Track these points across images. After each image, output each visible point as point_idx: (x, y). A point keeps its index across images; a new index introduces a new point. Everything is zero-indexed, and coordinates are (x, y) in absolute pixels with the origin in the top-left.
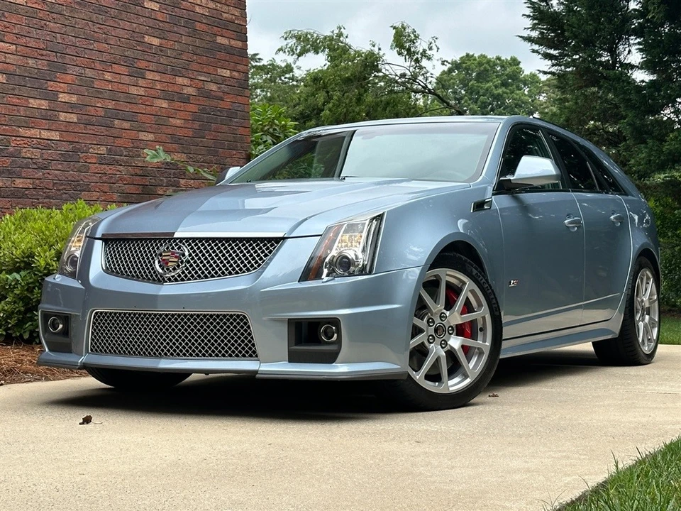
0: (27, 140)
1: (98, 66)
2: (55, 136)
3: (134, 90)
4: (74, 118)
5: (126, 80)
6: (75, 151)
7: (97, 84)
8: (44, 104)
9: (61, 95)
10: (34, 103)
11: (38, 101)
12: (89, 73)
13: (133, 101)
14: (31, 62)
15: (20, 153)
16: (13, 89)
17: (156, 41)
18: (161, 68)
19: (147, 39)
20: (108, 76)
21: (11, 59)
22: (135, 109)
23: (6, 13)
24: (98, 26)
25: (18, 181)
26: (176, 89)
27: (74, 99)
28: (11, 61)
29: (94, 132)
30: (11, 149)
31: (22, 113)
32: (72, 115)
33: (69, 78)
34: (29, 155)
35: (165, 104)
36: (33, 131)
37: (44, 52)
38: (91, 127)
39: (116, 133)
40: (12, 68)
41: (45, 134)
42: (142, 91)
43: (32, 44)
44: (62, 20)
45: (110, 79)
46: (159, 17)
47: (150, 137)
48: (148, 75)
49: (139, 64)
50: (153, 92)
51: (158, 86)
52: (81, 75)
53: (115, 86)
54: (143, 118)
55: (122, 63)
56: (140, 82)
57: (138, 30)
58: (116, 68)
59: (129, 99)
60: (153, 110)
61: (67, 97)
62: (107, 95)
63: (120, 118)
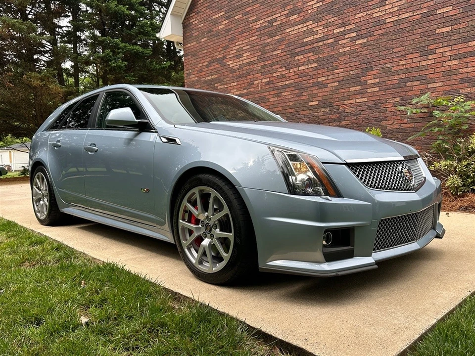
0: (348, 105)
1: (395, 60)
2: (365, 100)
3: (425, 63)
4: (377, 89)
5: (418, 59)
6: (377, 104)
7: (394, 69)
8: (359, 88)
9: (368, 81)
10: (352, 89)
11: (355, 88)
12: (388, 65)
13: (424, 69)
14: (351, 73)
15: (344, 111)
16: (342, 86)
17: (448, 29)
18: (453, 42)
19: (438, 31)
20: (402, 63)
21: (341, 75)
22: (424, 73)
23: (339, 58)
24: (396, 40)
25: (343, 122)
26: (469, 50)
27: (377, 80)
28: (341, 76)
30: (340, 110)
31: (346, 95)
32: (376, 88)
33: (374, 72)
34: (349, 111)
35: (454, 62)
36: (351, 101)
37: (360, 66)
39: (408, 89)
40: (341, 79)
41: (358, 101)
42: (432, 62)
43: (353, 64)
44: (370, 47)
45: (404, 63)
46: (452, 13)
47: (438, 84)
48: (438, 51)
49: (430, 48)
50: (442, 59)
51: (448, 54)
52: (383, 68)
53: (408, 66)
54: (432, 76)
55: (414, 52)
56: (430, 57)
57: (430, 29)
58: (409, 56)
59: (420, 69)
60: (443, 69)
61: (373, 81)
62: (401, 72)
63: (411, 80)
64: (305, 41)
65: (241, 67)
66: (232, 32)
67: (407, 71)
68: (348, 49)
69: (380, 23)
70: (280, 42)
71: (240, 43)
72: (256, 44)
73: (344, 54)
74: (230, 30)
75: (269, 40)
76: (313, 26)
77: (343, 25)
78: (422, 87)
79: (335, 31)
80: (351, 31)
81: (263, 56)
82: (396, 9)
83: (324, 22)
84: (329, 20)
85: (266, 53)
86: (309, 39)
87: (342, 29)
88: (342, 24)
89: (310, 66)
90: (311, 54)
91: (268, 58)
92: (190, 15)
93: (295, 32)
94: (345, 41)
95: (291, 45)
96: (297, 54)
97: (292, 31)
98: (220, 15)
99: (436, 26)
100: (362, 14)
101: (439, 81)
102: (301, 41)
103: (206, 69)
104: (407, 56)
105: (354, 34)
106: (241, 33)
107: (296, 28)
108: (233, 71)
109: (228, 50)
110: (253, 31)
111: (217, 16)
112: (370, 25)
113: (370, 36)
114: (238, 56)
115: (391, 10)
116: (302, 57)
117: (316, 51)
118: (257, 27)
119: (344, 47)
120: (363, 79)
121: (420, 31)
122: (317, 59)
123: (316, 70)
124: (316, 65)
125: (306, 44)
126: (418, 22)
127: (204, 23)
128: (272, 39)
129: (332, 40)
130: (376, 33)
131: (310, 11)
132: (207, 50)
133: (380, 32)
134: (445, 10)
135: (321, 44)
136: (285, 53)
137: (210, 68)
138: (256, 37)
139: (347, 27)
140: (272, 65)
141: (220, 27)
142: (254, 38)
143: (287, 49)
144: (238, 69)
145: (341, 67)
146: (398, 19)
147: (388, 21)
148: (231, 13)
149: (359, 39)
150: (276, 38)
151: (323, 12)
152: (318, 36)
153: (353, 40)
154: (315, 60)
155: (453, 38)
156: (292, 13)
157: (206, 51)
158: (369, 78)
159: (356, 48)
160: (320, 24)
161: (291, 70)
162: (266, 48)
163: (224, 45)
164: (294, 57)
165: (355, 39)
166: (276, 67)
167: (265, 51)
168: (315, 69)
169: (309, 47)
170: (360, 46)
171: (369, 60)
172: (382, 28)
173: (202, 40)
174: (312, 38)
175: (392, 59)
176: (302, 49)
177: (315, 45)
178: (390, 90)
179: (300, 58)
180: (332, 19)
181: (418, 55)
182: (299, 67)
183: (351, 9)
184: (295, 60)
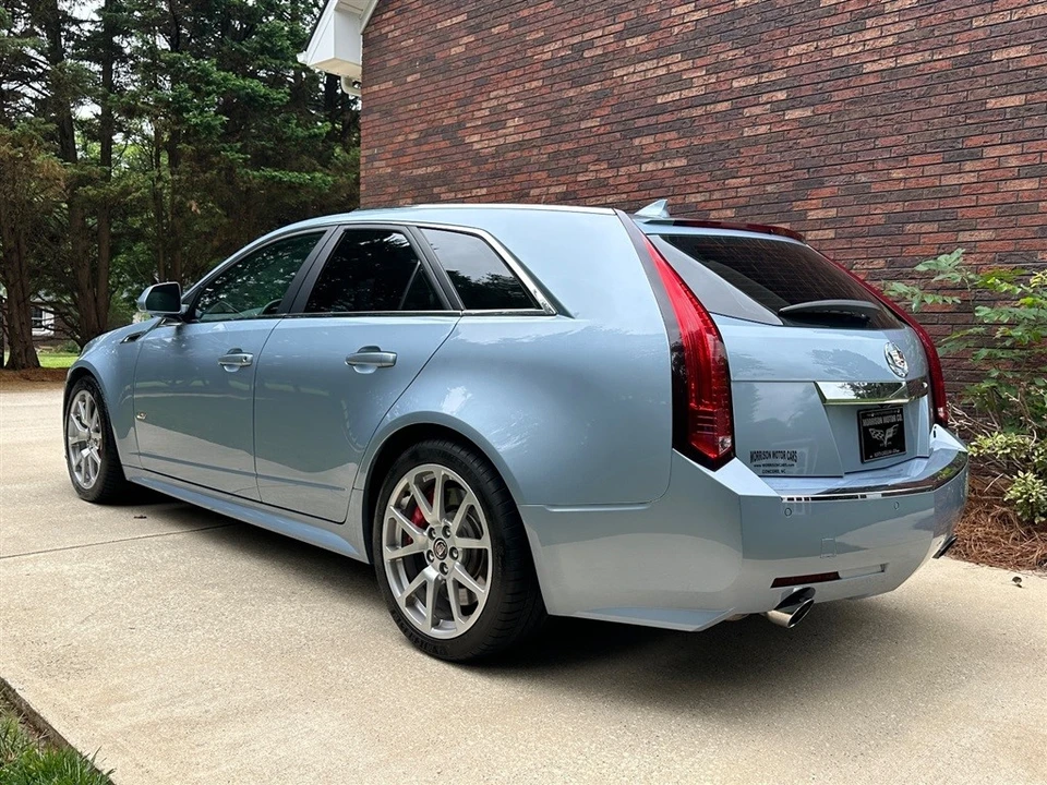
1: (880, 165)
3: (953, 180)
4: (831, 234)
5: (938, 170)
7: (875, 188)
9: (810, 213)
12: (862, 178)
13: (951, 194)
14: (769, 188)
17: (1017, 100)
18: (1027, 134)
19: (991, 103)
20: (896, 174)
21: (743, 192)
22: (950, 203)
23: (742, 150)
24: (884, 118)
27: (833, 212)
28: (744, 194)
29: (862, 245)
32: (827, 232)
33: (826, 192)
35: (1027, 185)
37: (791, 173)
38: (861, 240)
39: (909, 240)
40: (742, 201)
42: (972, 178)
43: (775, 168)
44: (821, 130)
45: (901, 175)
46: (1029, 62)
47: (983, 235)
48: (989, 152)
49: (969, 143)
50: (998, 173)
51: (1013, 162)
52: (848, 183)
53: (912, 183)
54: (970, 213)
55: (929, 151)
56: (968, 166)
57: (971, 98)
58: (915, 160)
59: (941, 193)
60: (998, 198)
61: (821, 214)
62: (893, 197)
63: (917, 220)
64: (659, 101)
65: (499, 152)
66: (481, 65)
67: (907, 195)
68: (763, 129)
69: (847, 71)
70: (599, 97)
71: (502, 92)
72: (538, 100)
73: (755, 141)
74: (478, 59)
75: (571, 93)
76: (683, 66)
77: (757, 69)
78: (943, 237)
79: (735, 84)
80: (774, 86)
81: (554, 130)
82: (890, 40)
83: (710, 60)
84: (722, 56)
85: (564, 123)
86: (669, 98)
87: (753, 80)
88: (754, 66)
89: (667, 165)
90: (674, 135)
91: (566, 137)
92: (381, 15)
93: (636, 78)
94: (757, 110)
95: (625, 108)
96: (639, 132)
97: (629, 75)
98: (455, 20)
99: (988, 91)
100: (804, 46)
101: (986, 226)
102: (651, 102)
103: (414, 150)
104: (910, 158)
105: (782, 95)
106: (506, 69)
107: (640, 67)
108: (479, 159)
109: (470, 108)
110: (535, 68)
111: (448, 23)
112: (824, 76)
113: (822, 102)
114: (495, 123)
115: (878, 44)
116: (649, 140)
117: (686, 127)
118: (545, 57)
119: (754, 125)
120: (798, 206)
121: (947, 99)
122: (686, 149)
123: (681, 175)
124: (684, 162)
125: (664, 109)
126: (944, 77)
127: (415, 38)
128: (578, 90)
129: (726, 104)
130: (836, 96)
131: (676, 30)
132: (420, 102)
133: (848, 94)
134: (1013, 53)
135: (699, 111)
136: (608, 128)
137: (425, 148)
138: (540, 83)
139: (766, 75)
140: (575, 153)
141: (453, 51)
142: (534, 84)
143: (613, 118)
144: (493, 156)
145: (744, 171)
146: (893, 65)
147: (869, 68)
148: (483, 19)
149: (794, 107)
150: (591, 88)
151: (709, 35)
152: (694, 92)
153: (778, 108)
154: (681, 151)
155: (1028, 124)
156: (630, 31)
157: (416, 106)
158: (812, 205)
159: (785, 128)
160: (699, 62)
161: (623, 171)
162: (564, 112)
163: (462, 95)
164: (631, 139)
165: (783, 106)
166: (587, 158)
167: (562, 119)
168: (680, 171)
169: (667, 117)
170: (796, 124)
171: (814, 162)
172: (852, 84)
173: (409, 79)
174: (676, 96)
175: (872, 162)
176: (653, 120)
177: (685, 113)
178: (864, 240)
179: (644, 142)
180: (731, 53)
181: (938, 158)
182: (641, 164)
183: (779, 32)
184: (633, 148)
